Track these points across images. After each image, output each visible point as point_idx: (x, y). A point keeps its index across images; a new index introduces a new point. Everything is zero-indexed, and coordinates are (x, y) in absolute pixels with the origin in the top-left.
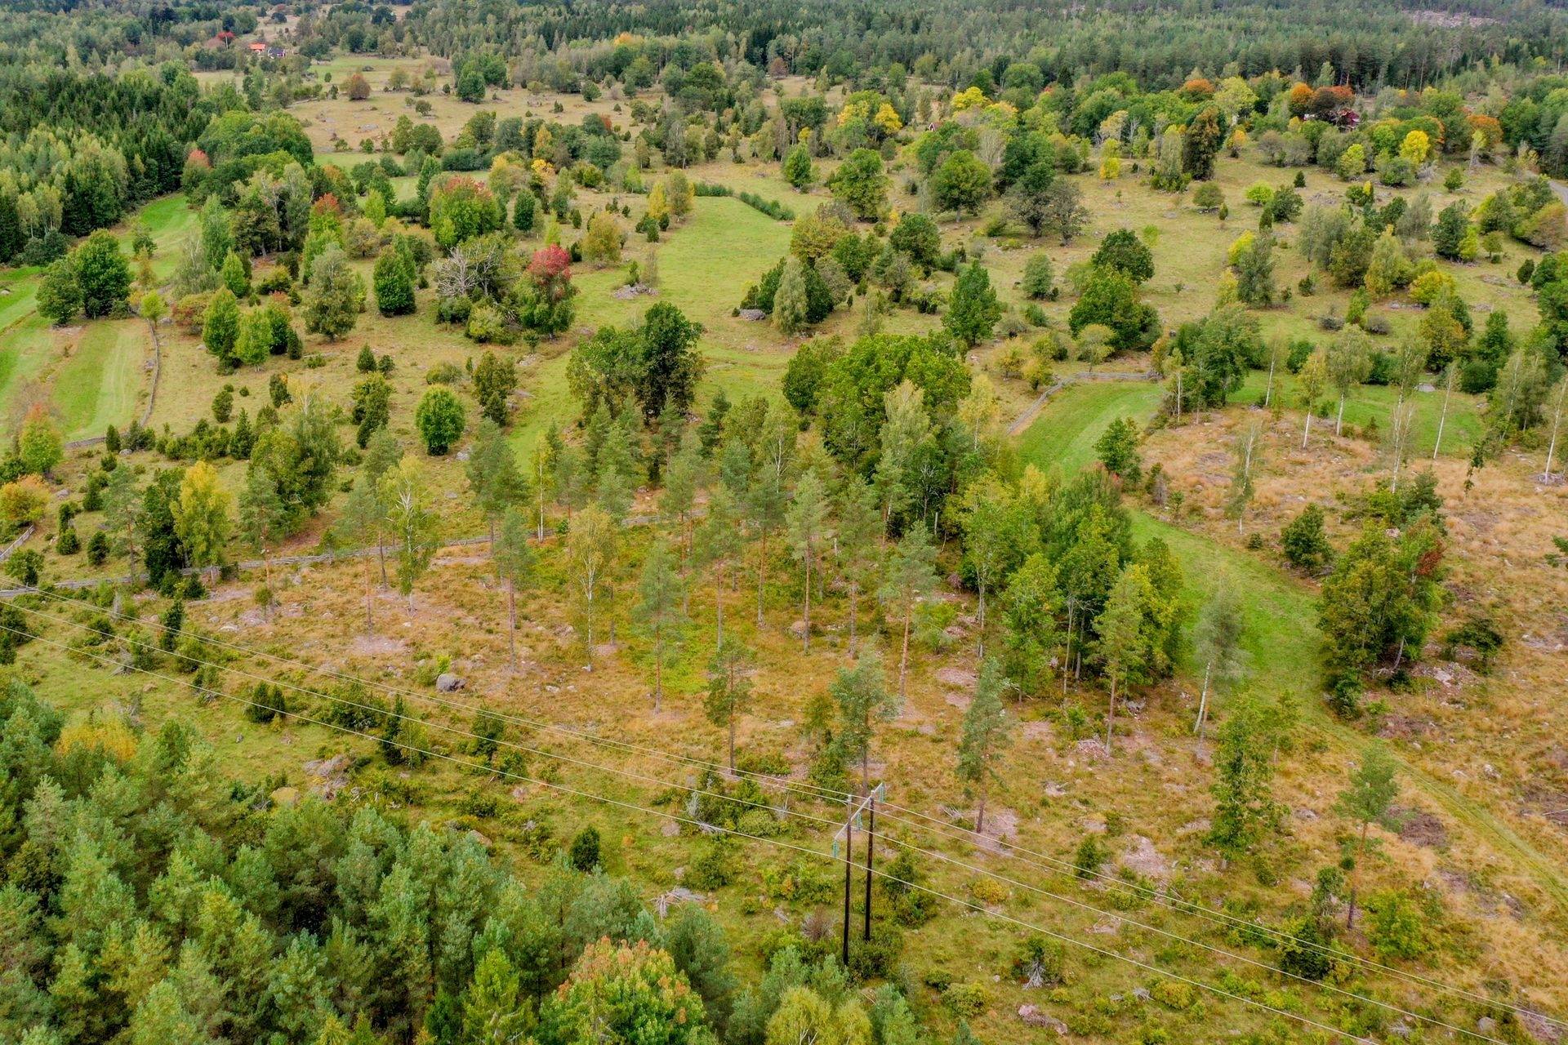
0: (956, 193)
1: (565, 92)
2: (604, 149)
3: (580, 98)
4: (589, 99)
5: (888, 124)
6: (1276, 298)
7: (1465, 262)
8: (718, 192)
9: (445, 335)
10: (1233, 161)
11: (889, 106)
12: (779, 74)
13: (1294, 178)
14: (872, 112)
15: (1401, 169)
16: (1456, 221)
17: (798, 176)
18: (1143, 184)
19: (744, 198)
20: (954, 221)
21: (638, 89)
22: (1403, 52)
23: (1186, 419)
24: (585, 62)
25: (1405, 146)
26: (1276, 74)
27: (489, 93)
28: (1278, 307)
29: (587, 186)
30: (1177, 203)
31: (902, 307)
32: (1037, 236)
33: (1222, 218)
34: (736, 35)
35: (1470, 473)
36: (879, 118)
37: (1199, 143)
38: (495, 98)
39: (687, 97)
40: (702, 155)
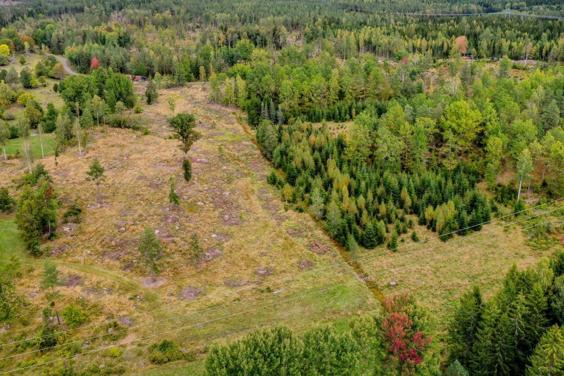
16: (26, 75)
35: (56, 159)
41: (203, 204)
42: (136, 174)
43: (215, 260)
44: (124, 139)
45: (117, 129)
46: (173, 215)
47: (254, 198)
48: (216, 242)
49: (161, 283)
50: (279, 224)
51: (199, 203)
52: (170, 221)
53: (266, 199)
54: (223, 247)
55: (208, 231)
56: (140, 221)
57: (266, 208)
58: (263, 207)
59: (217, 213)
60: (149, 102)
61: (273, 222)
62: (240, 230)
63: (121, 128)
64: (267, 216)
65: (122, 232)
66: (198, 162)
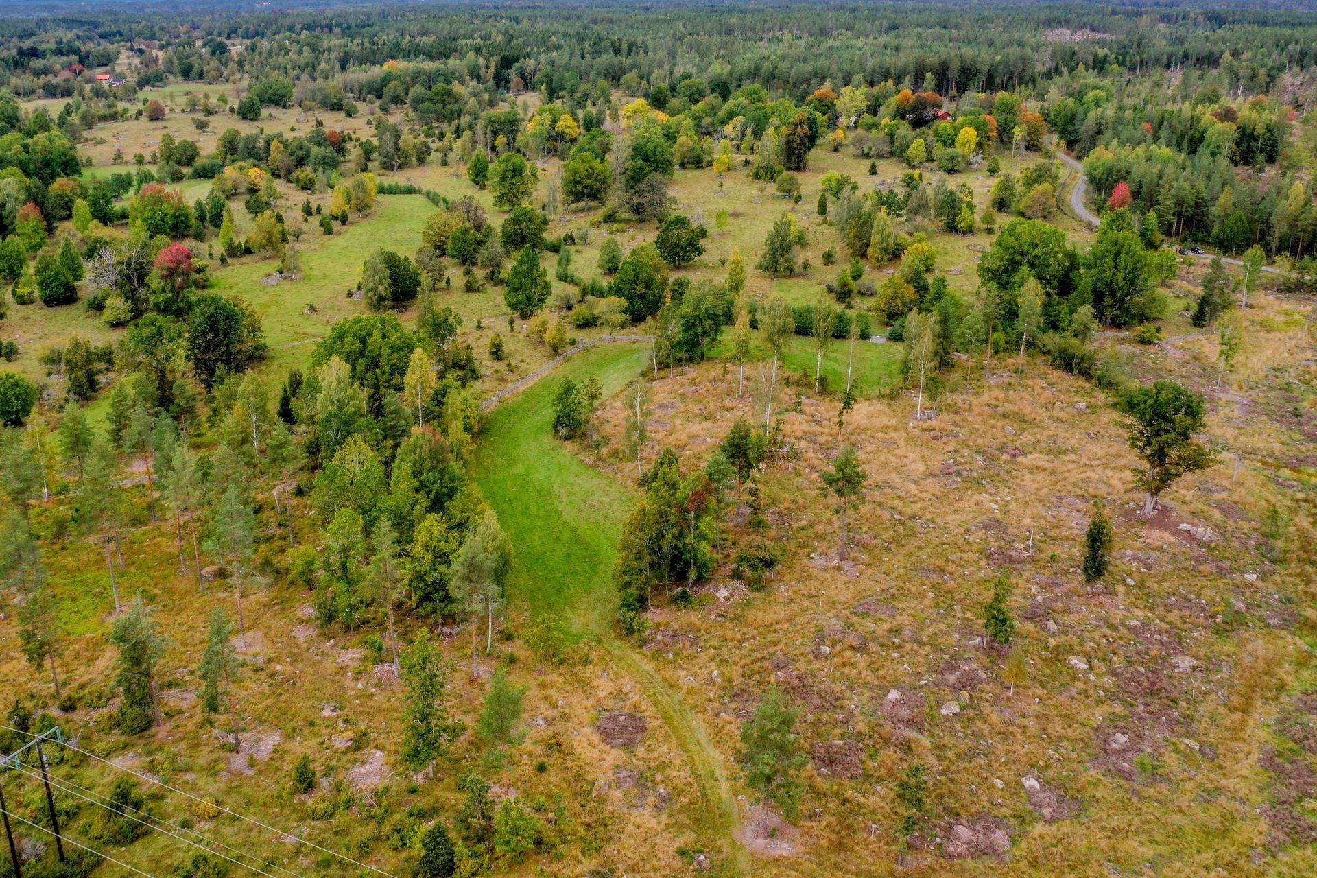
0: (579, 187)
1: (333, 109)
2: (324, 158)
3: (343, 114)
4: (349, 115)
5: (567, 131)
6: (798, 268)
7: (964, 233)
8: (410, 191)
9: (90, 321)
10: (835, 154)
11: (567, 116)
12: (518, 92)
13: (869, 168)
14: (554, 122)
15: (953, 158)
17: (477, 176)
18: (748, 176)
19: (428, 195)
20: (583, 210)
21: (393, 106)
22: (1000, 62)
23: (662, 373)
24: (357, 85)
25: (960, 140)
26: (890, 83)
27: (265, 112)
28: (799, 276)
29: (304, 188)
30: (762, 190)
31: (495, 285)
32: (641, 221)
33: (797, 202)
34: (487, 59)
36: (560, 126)
37: (793, 141)
38: (270, 116)
39: (423, 112)
40: (414, 159)
41: (1084, 666)
42: (992, 510)
43: (970, 863)
44: (1049, 406)
45: (1056, 375)
46: (975, 666)
47: (1264, 716)
48: (1022, 805)
49: (783, 849)
50: (1271, 850)
51: (1073, 661)
52: (952, 678)
53: (1300, 735)
54: (1025, 835)
55: (1025, 760)
56: (882, 645)
57: (1277, 768)
58: (1270, 761)
59: (1098, 715)
60: (1199, 320)
61: (1256, 831)
62: (1125, 804)
63: (1071, 371)
64: (1256, 798)
65: (817, 656)
66: (1177, 533)
